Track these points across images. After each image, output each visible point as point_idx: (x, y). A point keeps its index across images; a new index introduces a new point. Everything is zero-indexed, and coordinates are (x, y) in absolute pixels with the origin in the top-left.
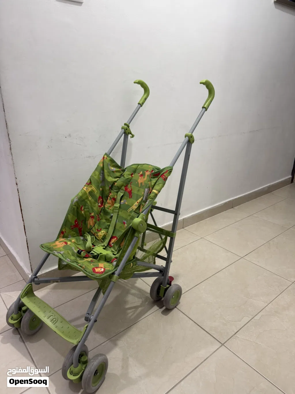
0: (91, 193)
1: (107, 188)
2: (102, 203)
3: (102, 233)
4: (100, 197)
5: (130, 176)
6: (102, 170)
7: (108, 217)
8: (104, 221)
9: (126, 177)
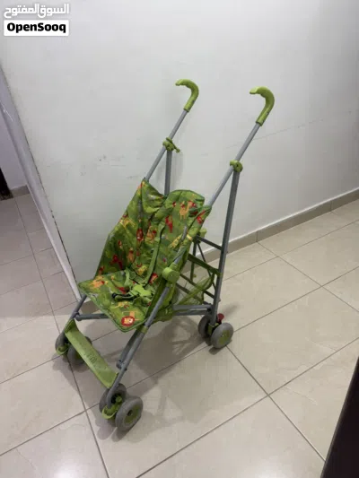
0: (129, 226)
1: (146, 220)
2: (142, 236)
3: (142, 269)
4: (138, 230)
5: (172, 206)
6: (139, 199)
7: (149, 252)
8: (144, 255)
9: (167, 207)
